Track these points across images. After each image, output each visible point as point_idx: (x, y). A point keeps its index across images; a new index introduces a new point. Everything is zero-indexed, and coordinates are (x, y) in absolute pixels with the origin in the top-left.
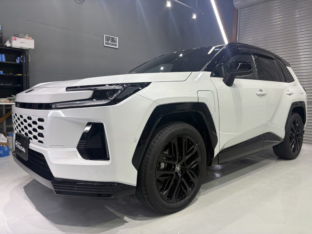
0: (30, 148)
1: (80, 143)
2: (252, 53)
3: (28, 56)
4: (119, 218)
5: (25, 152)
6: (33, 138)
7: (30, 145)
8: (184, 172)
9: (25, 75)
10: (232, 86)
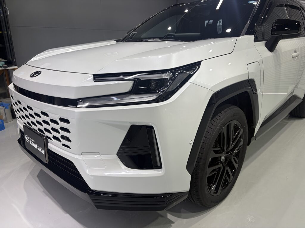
0: (49, 148)
1: (120, 149)
2: (286, 5)
3: (5, 8)
4: (162, 216)
5: (44, 153)
6: (52, 139)
7: (48, 145)
8: (228, 160)
9: (6, 32)
10: (274, 52)
